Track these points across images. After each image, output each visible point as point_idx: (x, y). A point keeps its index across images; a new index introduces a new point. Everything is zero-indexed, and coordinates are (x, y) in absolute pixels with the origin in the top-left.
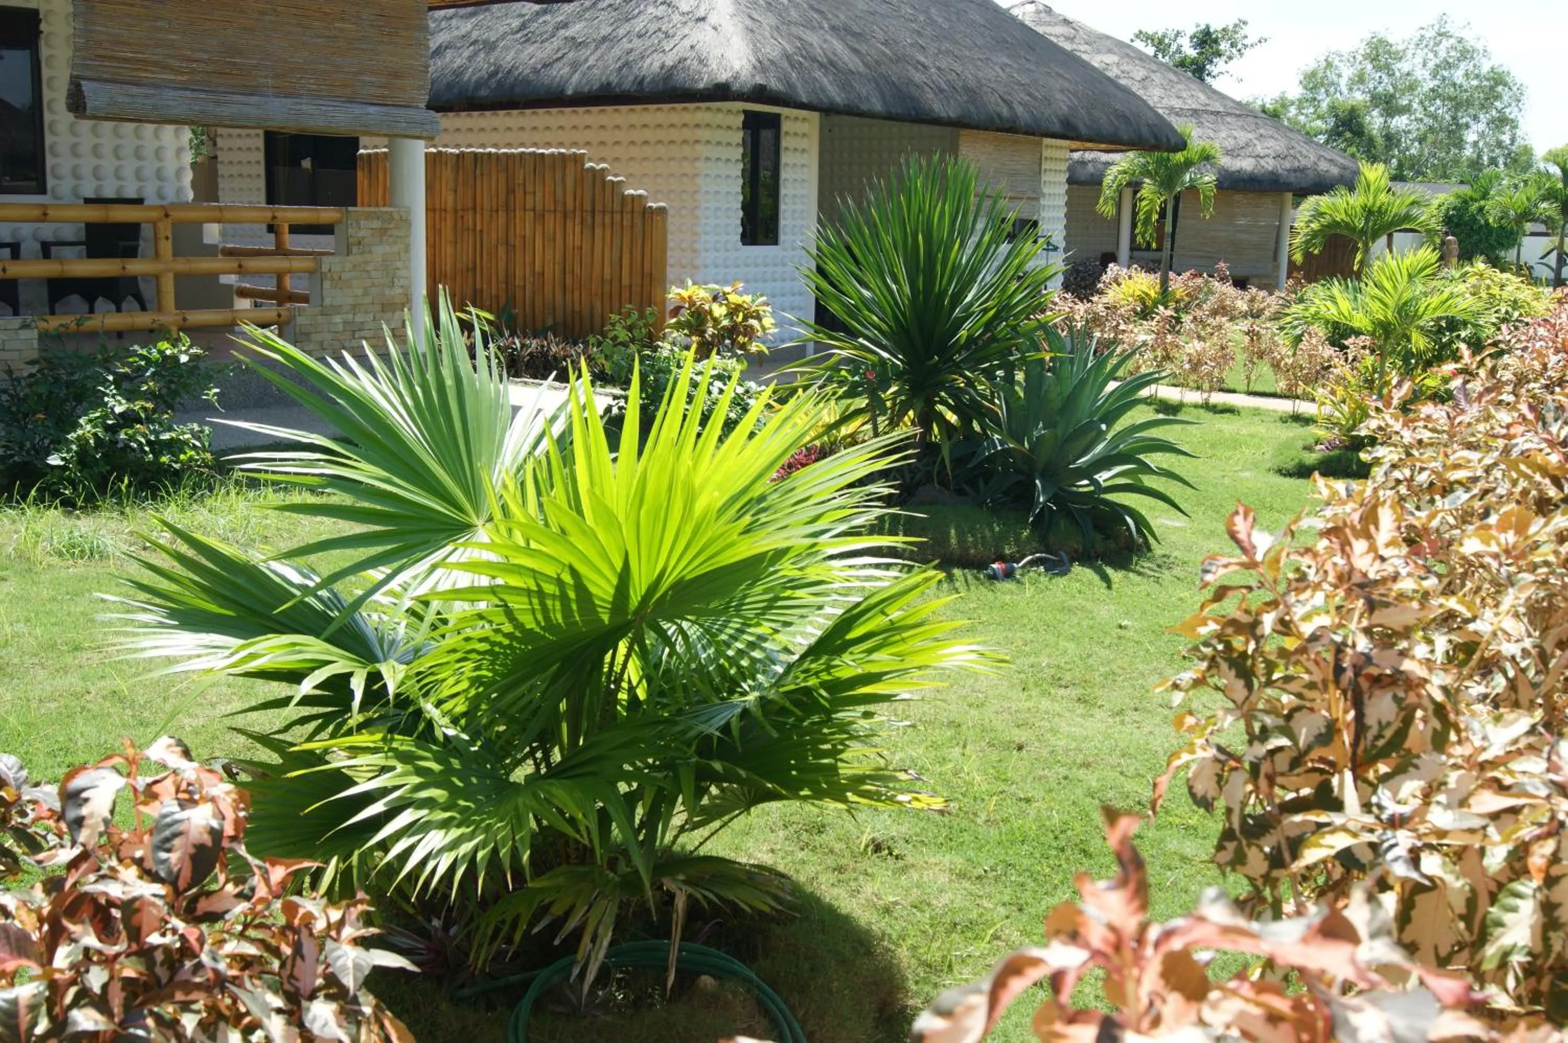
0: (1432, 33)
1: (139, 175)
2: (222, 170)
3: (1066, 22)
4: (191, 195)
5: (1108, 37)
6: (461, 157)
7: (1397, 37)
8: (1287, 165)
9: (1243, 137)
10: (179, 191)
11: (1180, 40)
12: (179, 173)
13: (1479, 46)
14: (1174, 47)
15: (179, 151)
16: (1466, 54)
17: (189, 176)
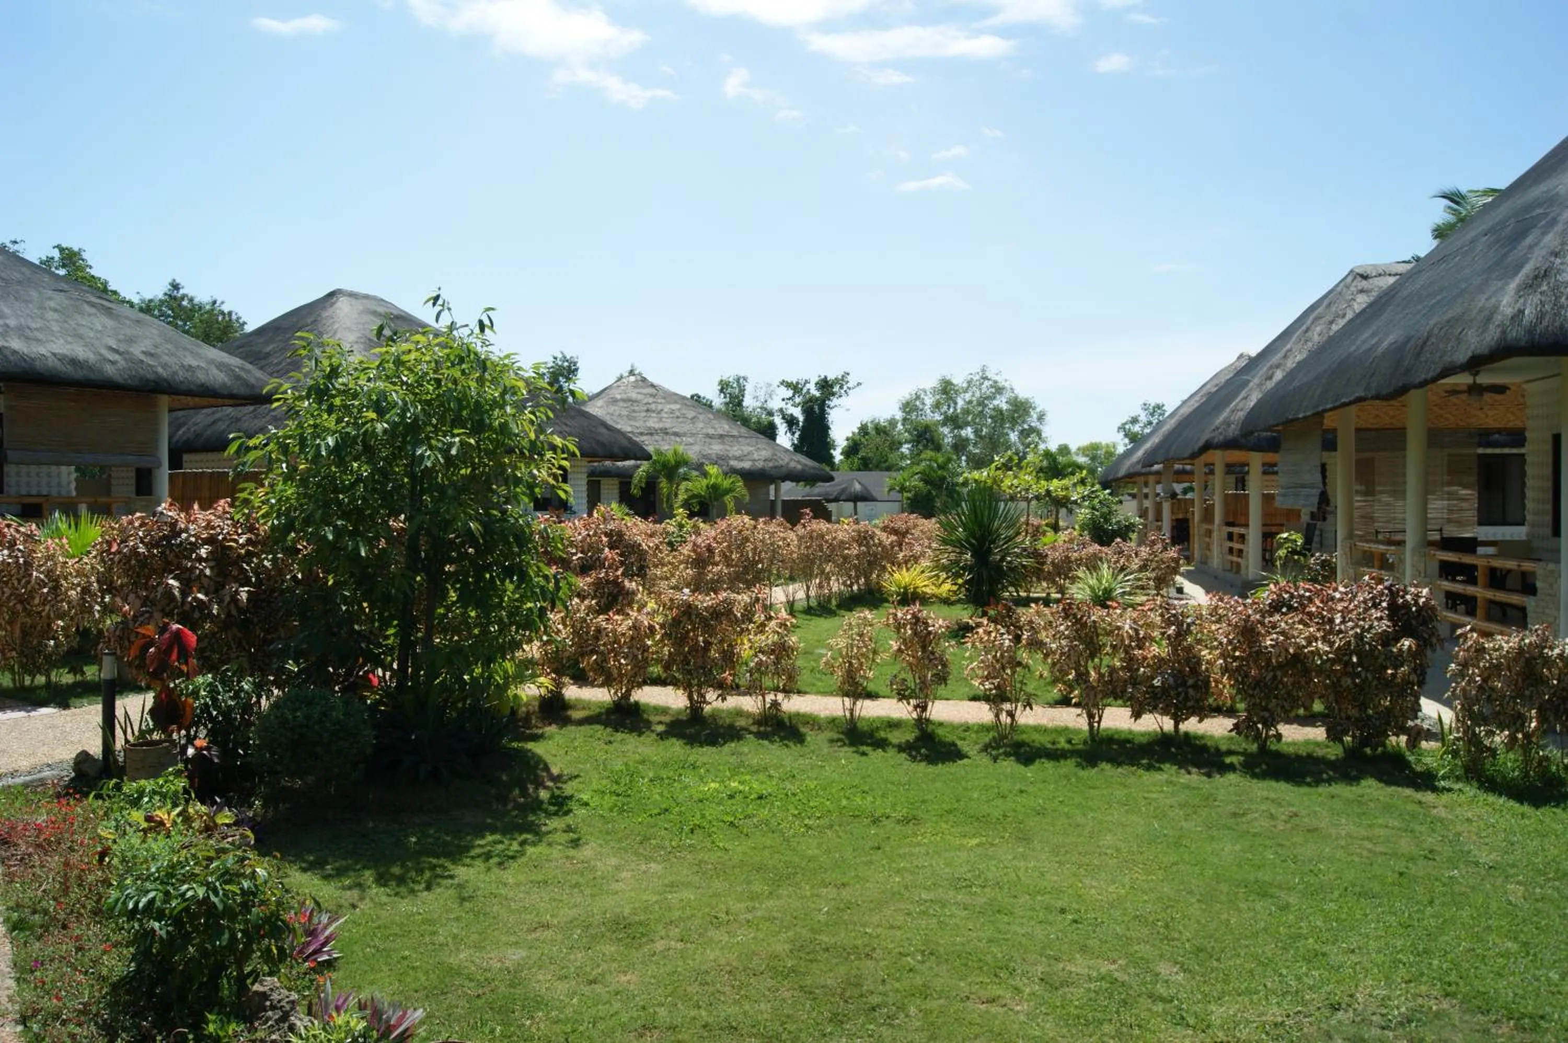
0: (978, 377)
1: (49, 485)
2: (114, 482)
3: (653, 386)
4: (74, 493)
5: (676, 394)
6: (213, 473)
7: (959, 380)
8: (771, 464)
9: (747, 449)
10: (69, 491)
11: (808, 386)
12: (69, 483)
13: (1007, 385)
14: (805, 391)
15: (69, 474)
16: (999, 390)
17: (73, 485)
